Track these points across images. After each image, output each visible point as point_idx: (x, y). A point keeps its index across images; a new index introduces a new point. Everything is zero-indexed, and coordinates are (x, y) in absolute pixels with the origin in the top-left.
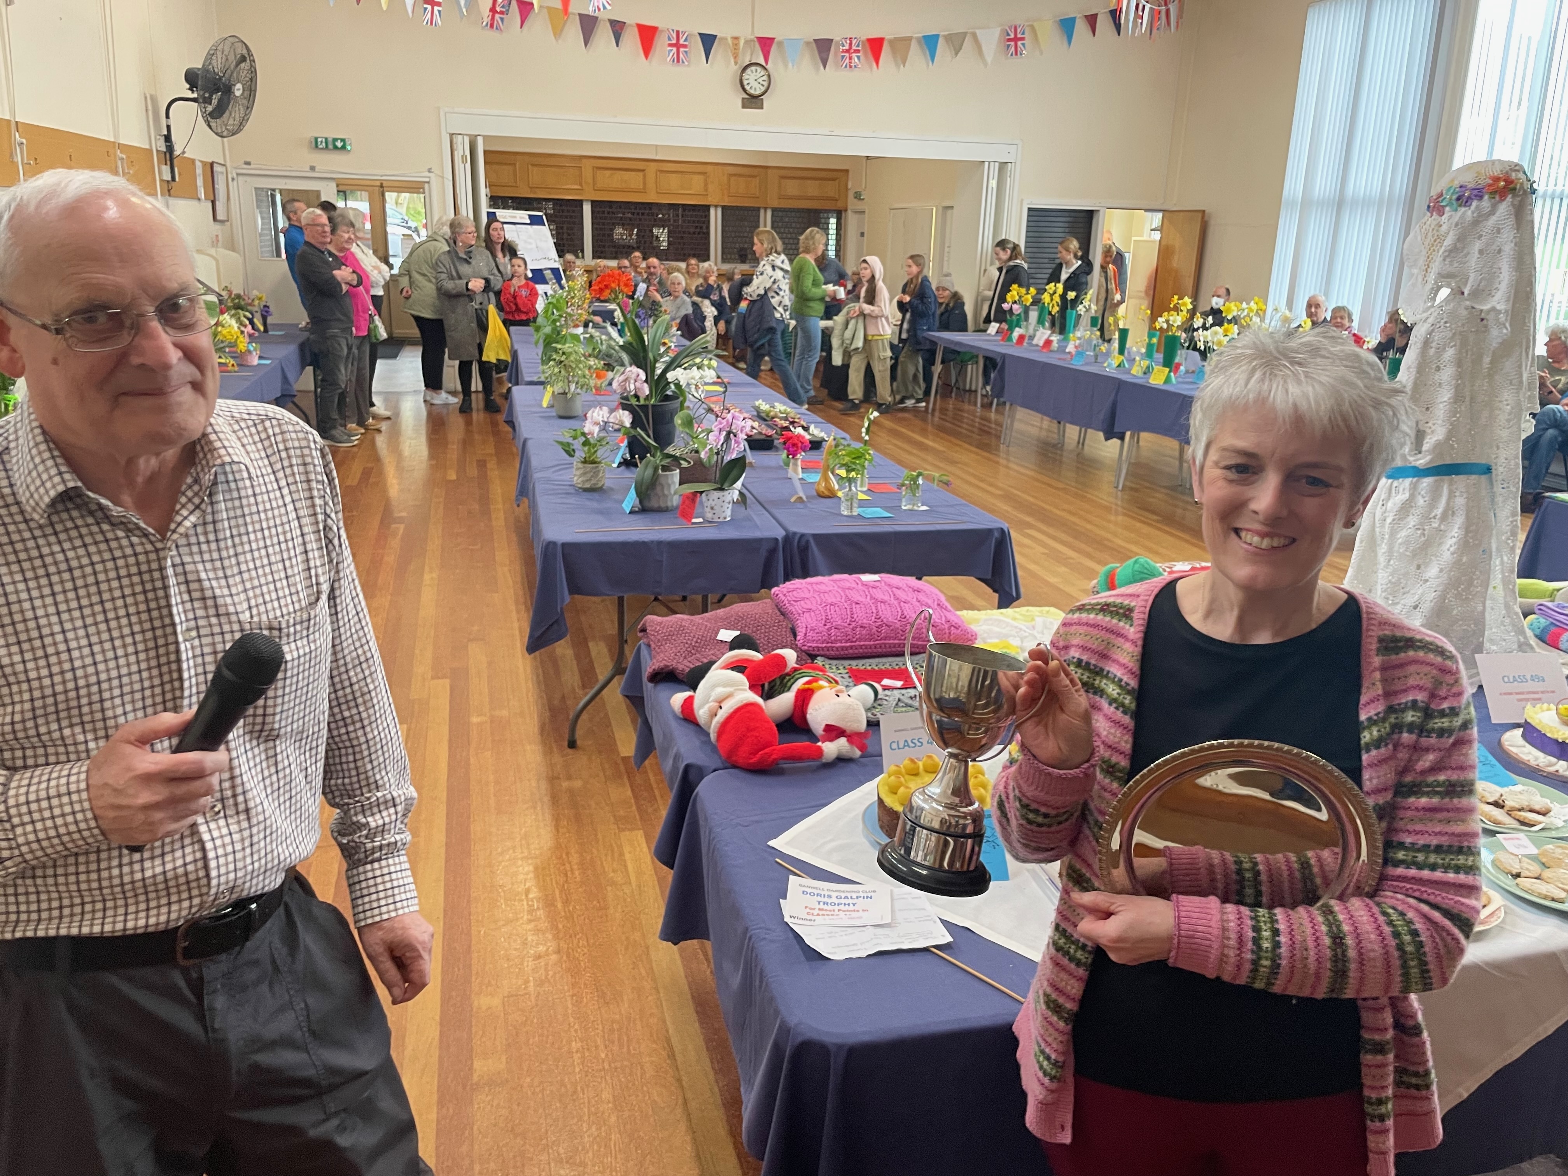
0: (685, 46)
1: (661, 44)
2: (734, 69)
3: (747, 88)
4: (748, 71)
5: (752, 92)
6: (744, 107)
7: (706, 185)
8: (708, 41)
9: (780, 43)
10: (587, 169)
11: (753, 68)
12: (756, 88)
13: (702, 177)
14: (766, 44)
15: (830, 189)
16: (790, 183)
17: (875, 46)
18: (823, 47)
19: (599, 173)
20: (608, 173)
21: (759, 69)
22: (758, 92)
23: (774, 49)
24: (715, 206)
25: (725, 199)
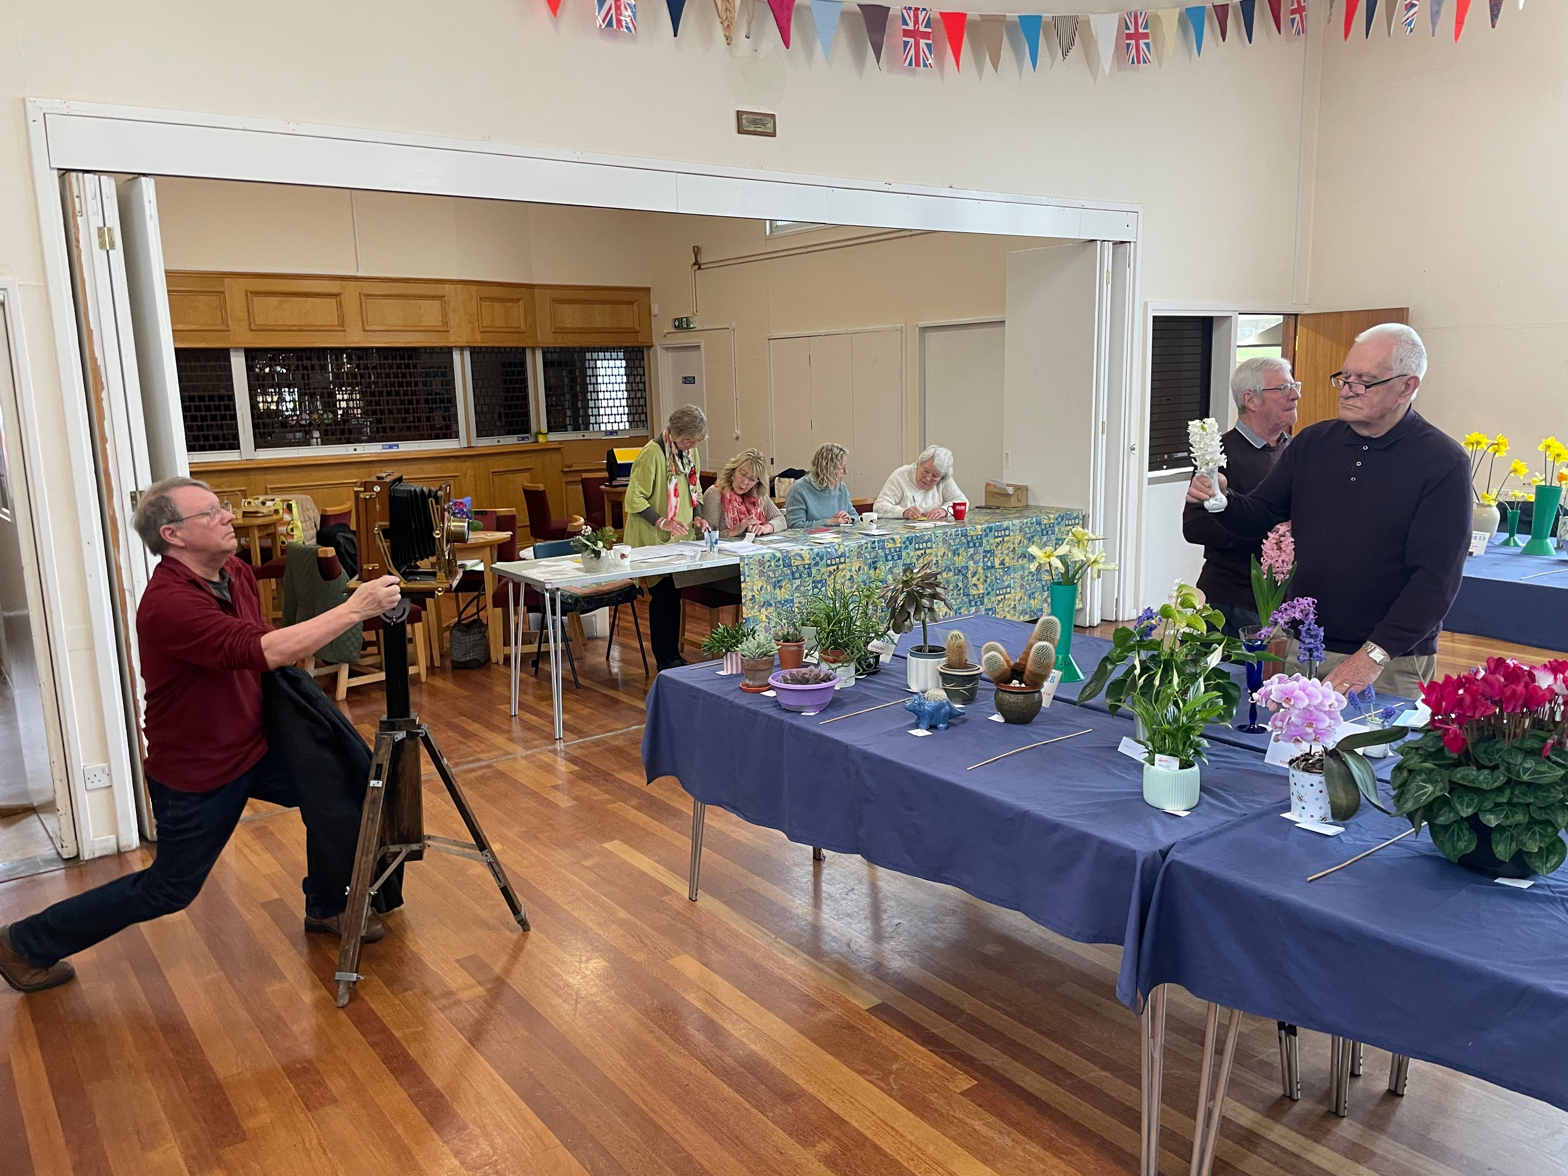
6: (740, 134)
7: (445, 315)
10: (235, 293)
13: (437, 303)
15: (628, 318)
16: (567, 309)
17: (955, 28)
18: (874, 21)
19: (257, 300)
20: (273, 300)
24: (462, 349)
25: (478, 337)
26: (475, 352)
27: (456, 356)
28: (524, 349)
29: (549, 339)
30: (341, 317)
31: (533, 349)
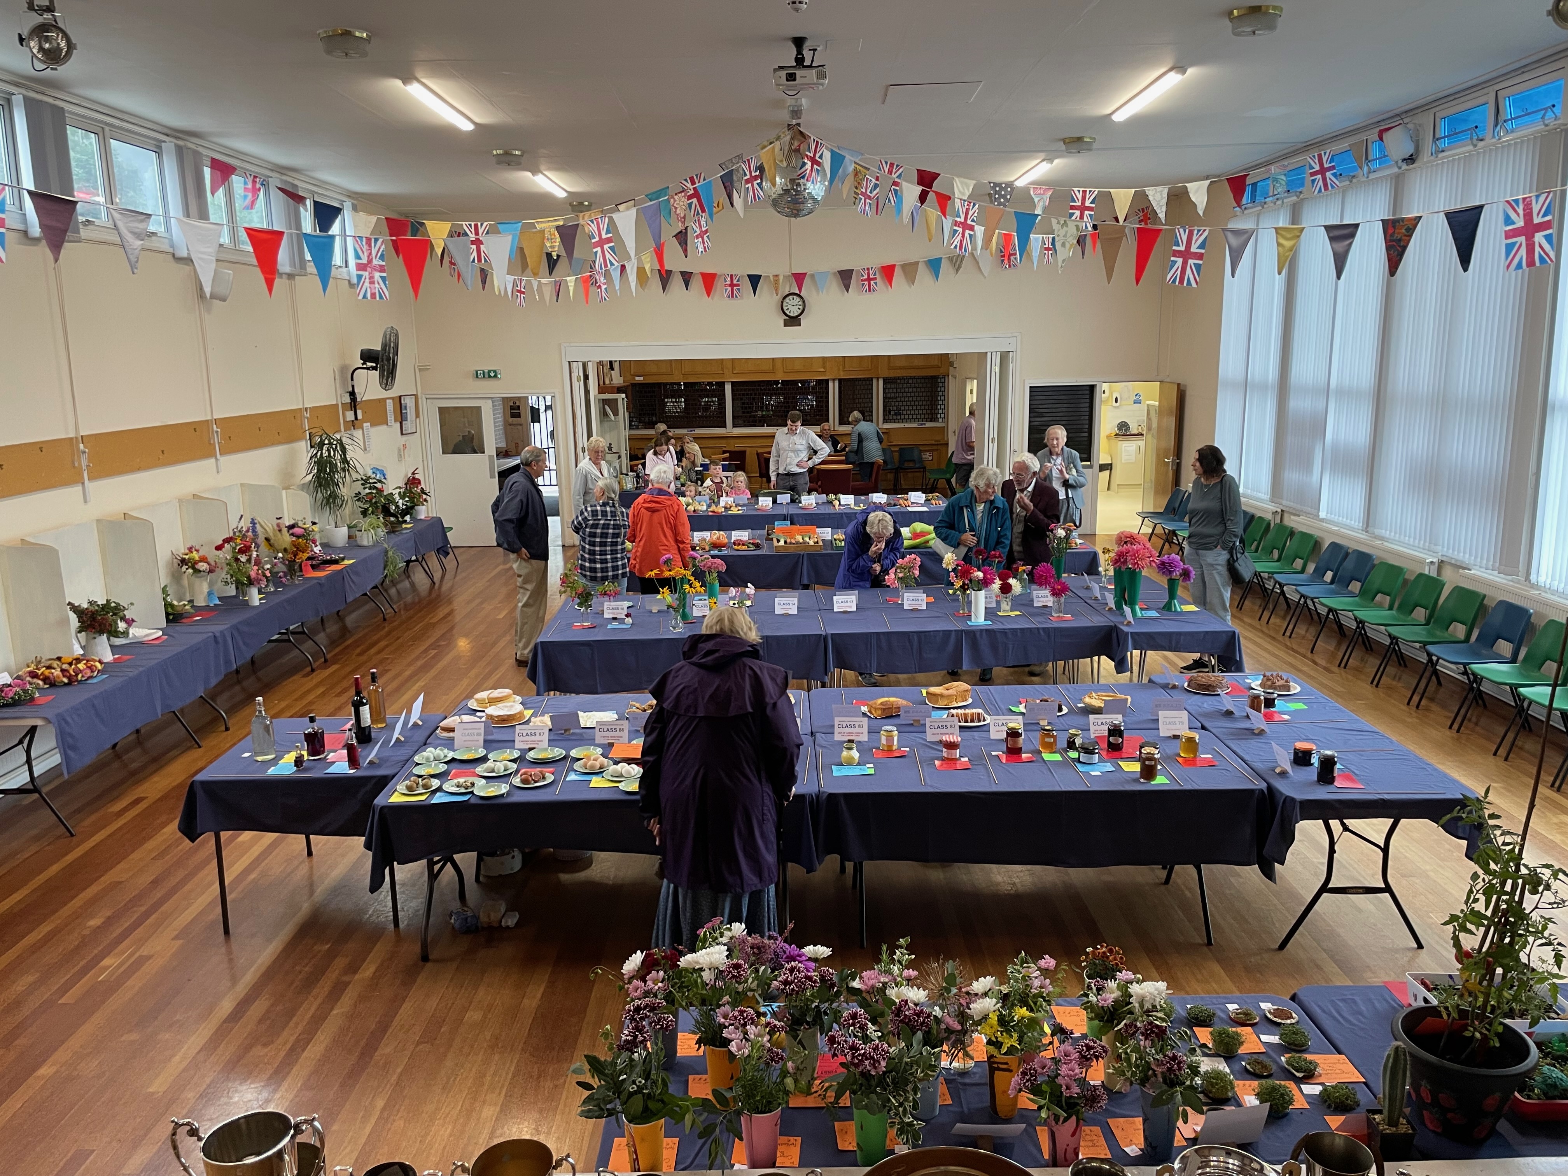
0: (738, 285)
1: (720, 286)
2: (777, 298)
3: (788, 312)
4: (787, 300)
5: (791, 315)
6: (785, 325)
8: (755, 280)
9: (812, 276)
11: (791, 297)
12: (794, 311)
14: (799, 278)
17: (888, 272)
18: (845, 277)
21: (795, 297)
22: (796, 314)
23: (807, 281)
24: (834, 380)
25: (841, 373)
26: (840, 381)
27: (831, 384)
28: (872, 379)
29: (887, 374)
30: (773, 366)
31: (878, 379)
